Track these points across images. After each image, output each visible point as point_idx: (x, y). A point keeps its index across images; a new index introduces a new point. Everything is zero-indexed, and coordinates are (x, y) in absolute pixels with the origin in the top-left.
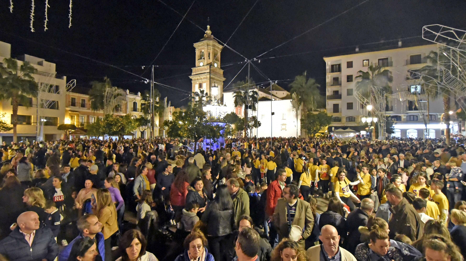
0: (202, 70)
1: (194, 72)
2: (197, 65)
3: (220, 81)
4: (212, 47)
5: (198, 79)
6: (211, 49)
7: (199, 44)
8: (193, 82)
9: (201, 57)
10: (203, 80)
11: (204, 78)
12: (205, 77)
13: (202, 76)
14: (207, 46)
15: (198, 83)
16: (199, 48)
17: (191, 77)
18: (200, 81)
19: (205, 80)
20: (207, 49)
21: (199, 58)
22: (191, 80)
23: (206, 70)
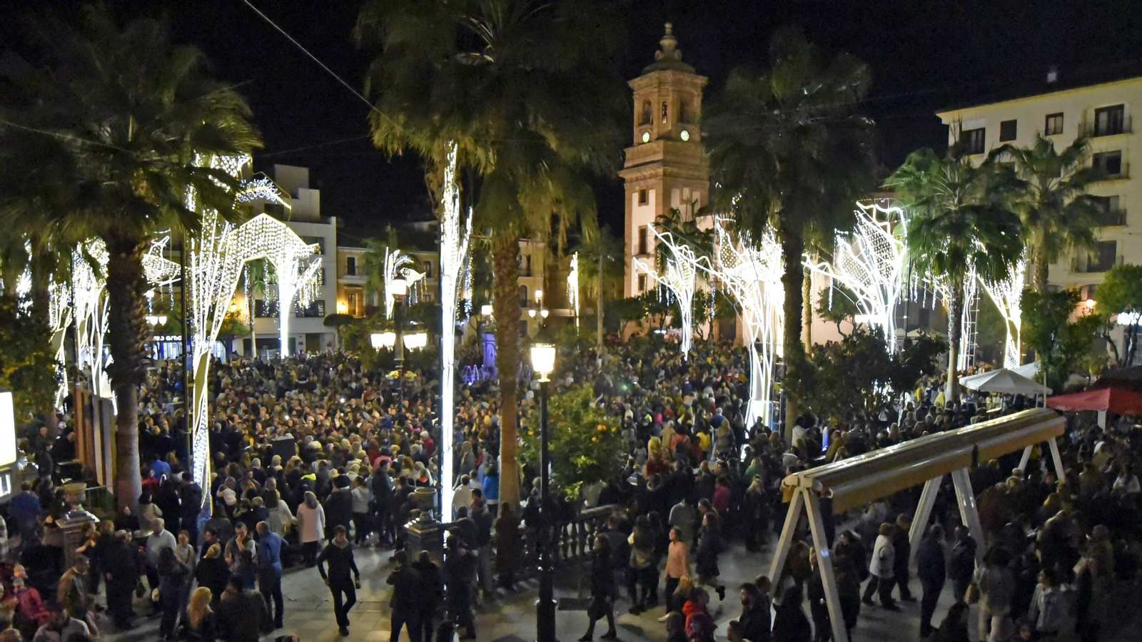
0: (646, 155)
1: (629, 160)
2: (636, 140)
3: (698, 178)
4: (670, 89)
5: (637, 179)
6: (670, 93)
7: (641, 82)
8: (626, 186)
9: (647, 120)
10: (650, 182)
11: (651, 177)
12: (653, 172)
13: (647, 172)
14: (659, 87)
15: (637, 188)
16: (641, 92)
17: (622, 174)
18: (642, 183)
19: (653, 181)
20: (660, 96)
21: (641, 121)
22: (623, 180)
23: (655, 153)
